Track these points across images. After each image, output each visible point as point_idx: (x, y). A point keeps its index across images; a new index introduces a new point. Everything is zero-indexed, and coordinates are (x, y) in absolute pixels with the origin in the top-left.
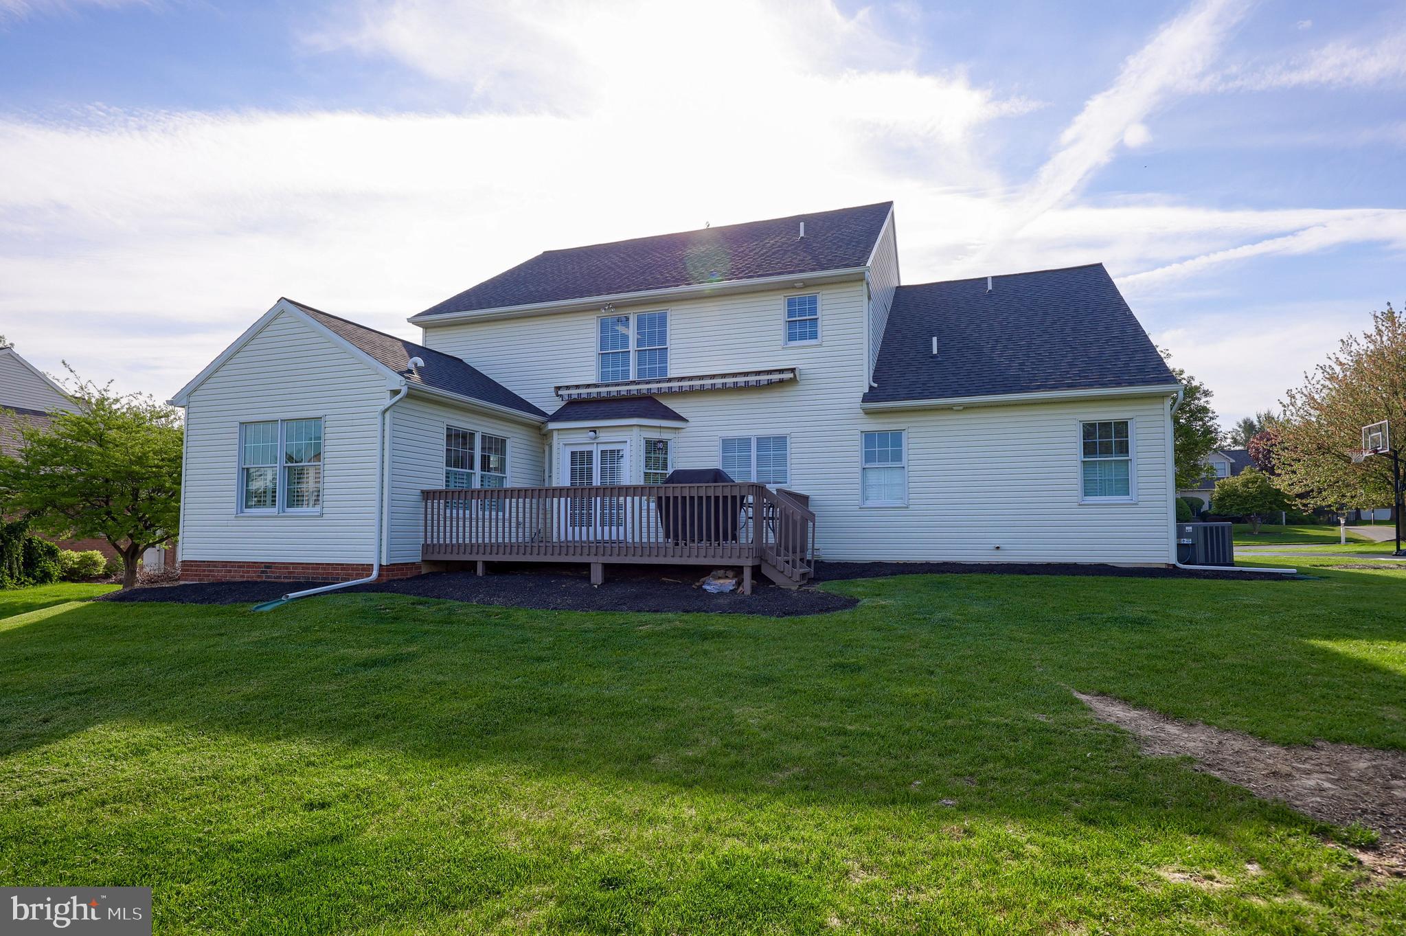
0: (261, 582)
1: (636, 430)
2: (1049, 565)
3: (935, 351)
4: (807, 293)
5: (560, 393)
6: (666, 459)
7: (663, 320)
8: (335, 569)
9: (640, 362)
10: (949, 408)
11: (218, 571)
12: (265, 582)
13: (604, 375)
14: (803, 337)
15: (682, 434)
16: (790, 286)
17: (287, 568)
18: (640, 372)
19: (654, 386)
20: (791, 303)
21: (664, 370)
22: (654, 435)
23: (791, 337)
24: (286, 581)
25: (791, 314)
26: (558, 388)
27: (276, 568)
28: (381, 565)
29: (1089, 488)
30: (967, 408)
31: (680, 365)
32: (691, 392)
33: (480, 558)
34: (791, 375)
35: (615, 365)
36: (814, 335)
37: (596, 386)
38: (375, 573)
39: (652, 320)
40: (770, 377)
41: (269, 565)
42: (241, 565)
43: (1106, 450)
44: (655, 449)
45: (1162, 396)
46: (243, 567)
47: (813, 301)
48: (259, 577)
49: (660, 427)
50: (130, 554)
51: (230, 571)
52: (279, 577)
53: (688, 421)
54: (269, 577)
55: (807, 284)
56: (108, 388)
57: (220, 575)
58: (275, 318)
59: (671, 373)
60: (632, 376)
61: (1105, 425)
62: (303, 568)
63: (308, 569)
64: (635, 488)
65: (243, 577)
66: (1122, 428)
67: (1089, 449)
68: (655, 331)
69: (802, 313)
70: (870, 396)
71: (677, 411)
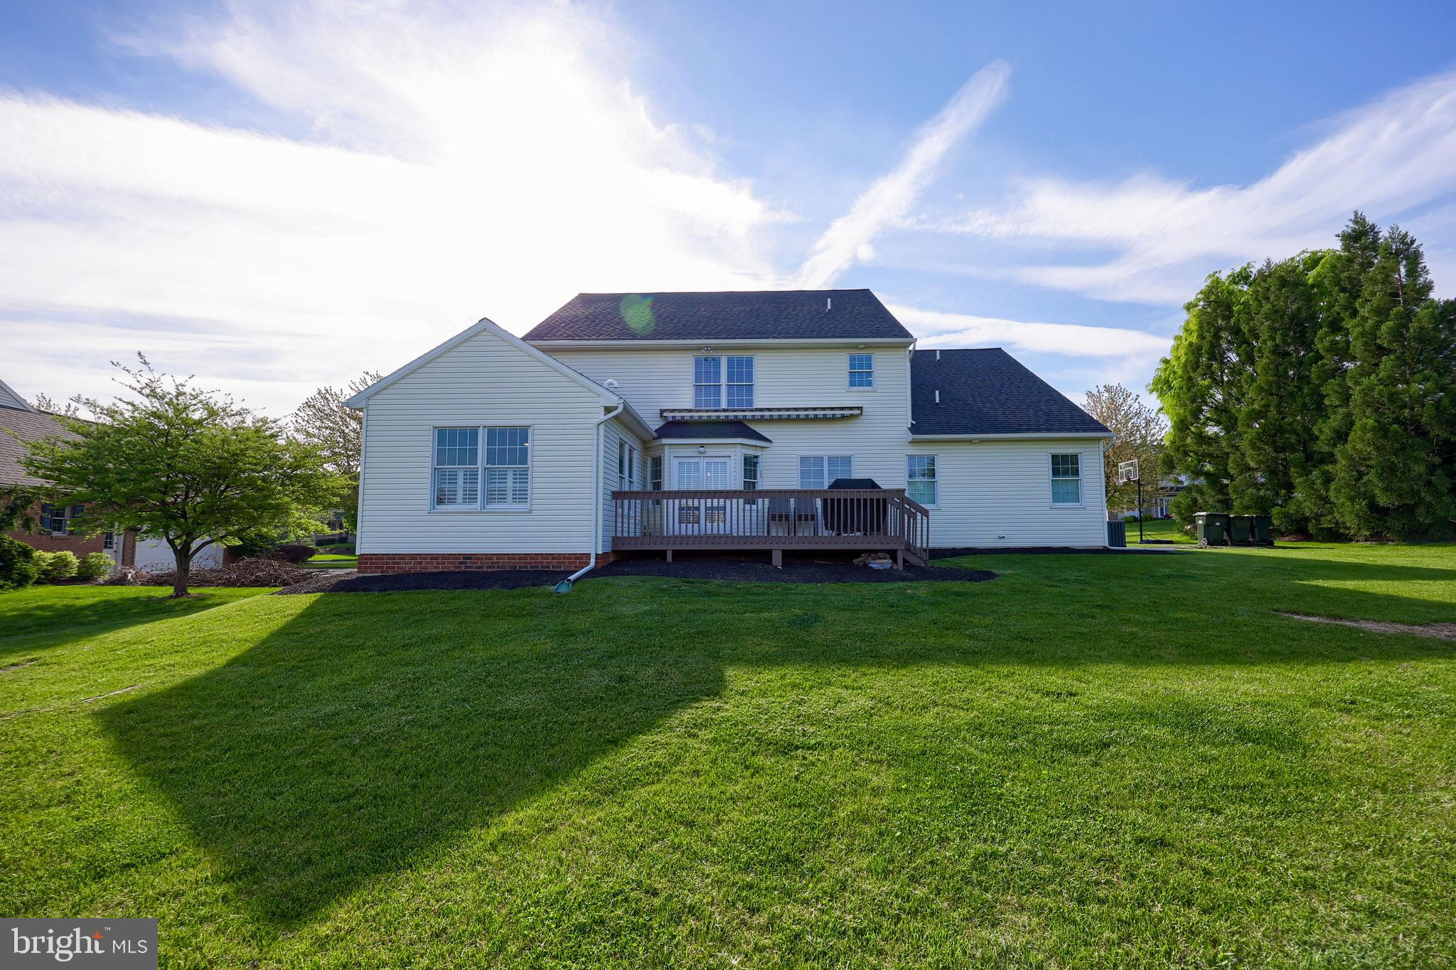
0: (459, 572)
1: (739, 448)
2: (1034, 548)
3: (937, 401)
4: (865, 352)
5: (665, 414)
6: (755, 471)
7: (749, 362)
8: (544, 558)
9: (729, 394)
10: (970, 441)
11: (406, 563)
12: (465, 572)
13: (697, 402)
14: (861, 384)
15: (767, 452)
16: (855, 346)
17: (490, 559)
18: (730, 402)
19: (749, 414)
20: (852, 359)
21: (750, 402)
22: (751, 452)
23: (852, 384)
24: (489, 570)
25: (852, 366)
26: (662, 411)
27: (479, 559)
28: (597, 554)
29: (1057, 497)
30: (982, 441)
31: (766, 397)
32: (771, 420)
33: (669, 548)
34: (859, 412)
35: (708, 394)
36: (869, 384)
37: (690, 411)
38: (593, 561)
39: (740, 361)
40: (842, 412)
41: (468, 557)
42: (434, 557)
43: (1066, 473)
44: (751, 465)
45: (1098, 439)
46: (437, 558)
47: (869, 359)
48: (457, 567)
49: (756, 446)
50: (184, 552)
51: (421, 563)
52: (482, 567)
53: (772, 442)
54: (469, 567)
55: (868, 346)
56: (186, 383)
57: (407, 567)
58: (476, 335)
59: (757, 405)
60: (724, 405)
61: (1065, 457)
62: (509, 558)
63: (515, 559)
64: (734, 492)
65: (438, 568)
66: (1074, 459)
67: (1056, 472)
68: (742, 373)
69: (861, 366)
70: (914, 429)
71: (763, 434)
